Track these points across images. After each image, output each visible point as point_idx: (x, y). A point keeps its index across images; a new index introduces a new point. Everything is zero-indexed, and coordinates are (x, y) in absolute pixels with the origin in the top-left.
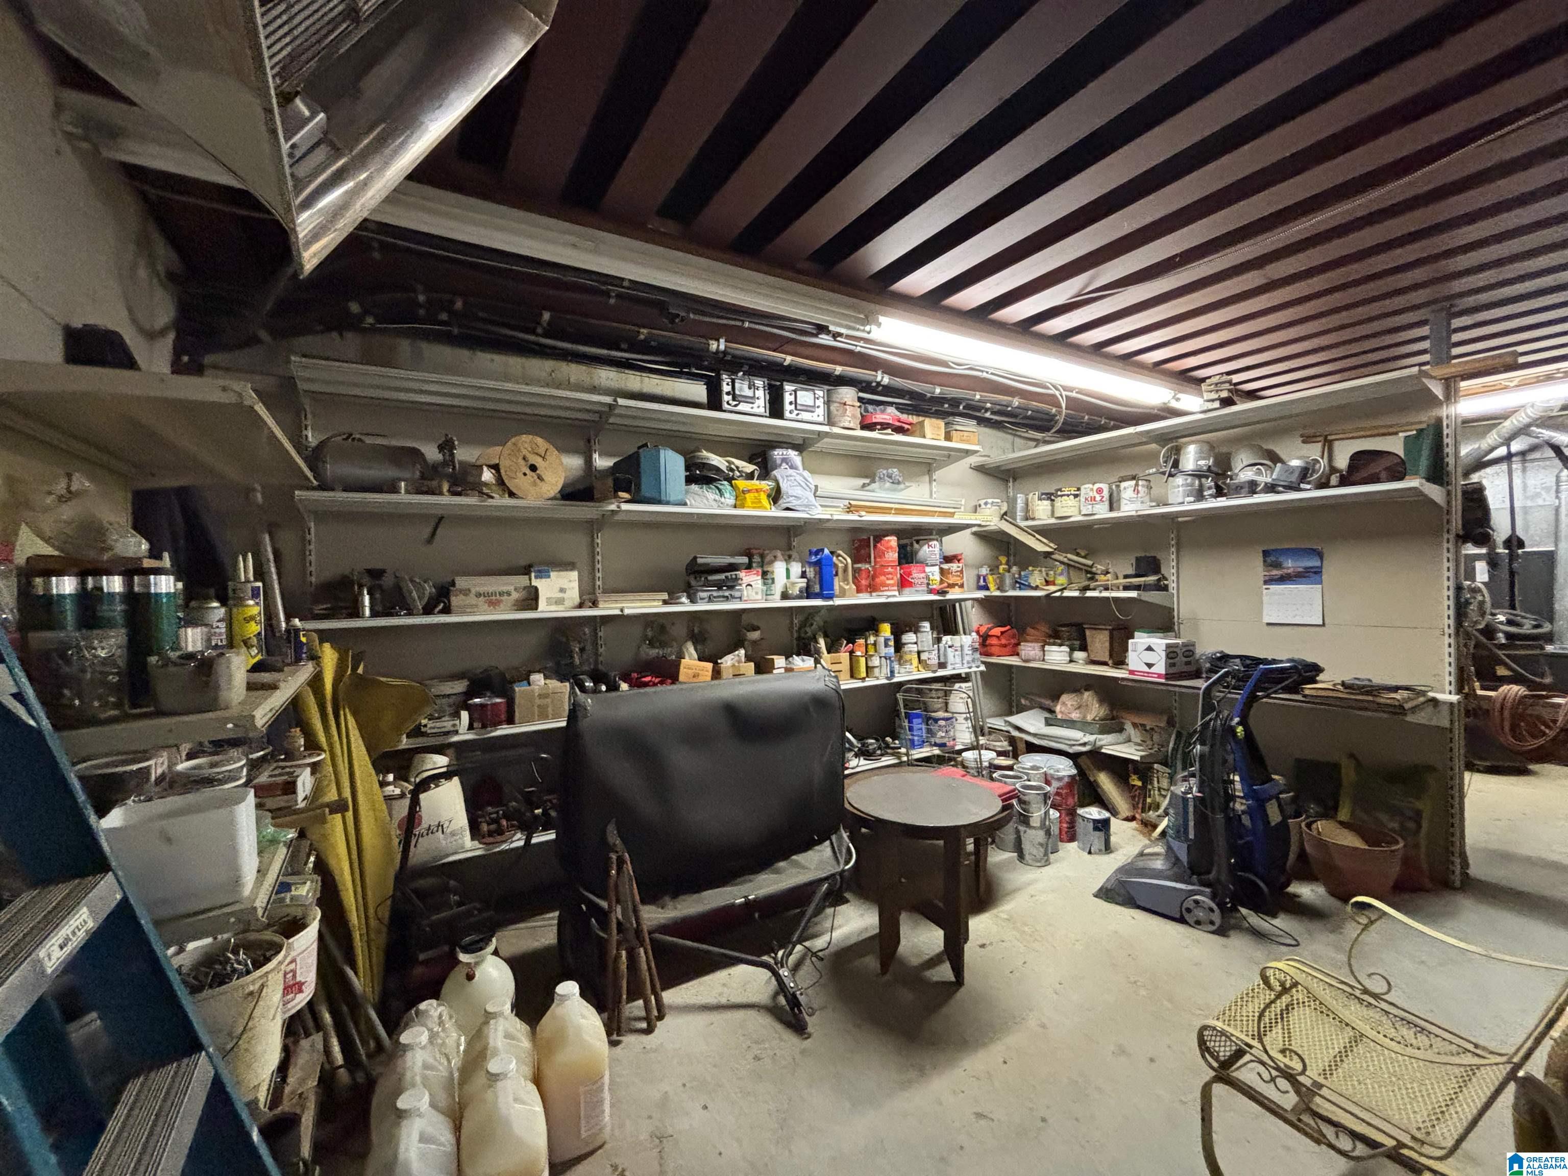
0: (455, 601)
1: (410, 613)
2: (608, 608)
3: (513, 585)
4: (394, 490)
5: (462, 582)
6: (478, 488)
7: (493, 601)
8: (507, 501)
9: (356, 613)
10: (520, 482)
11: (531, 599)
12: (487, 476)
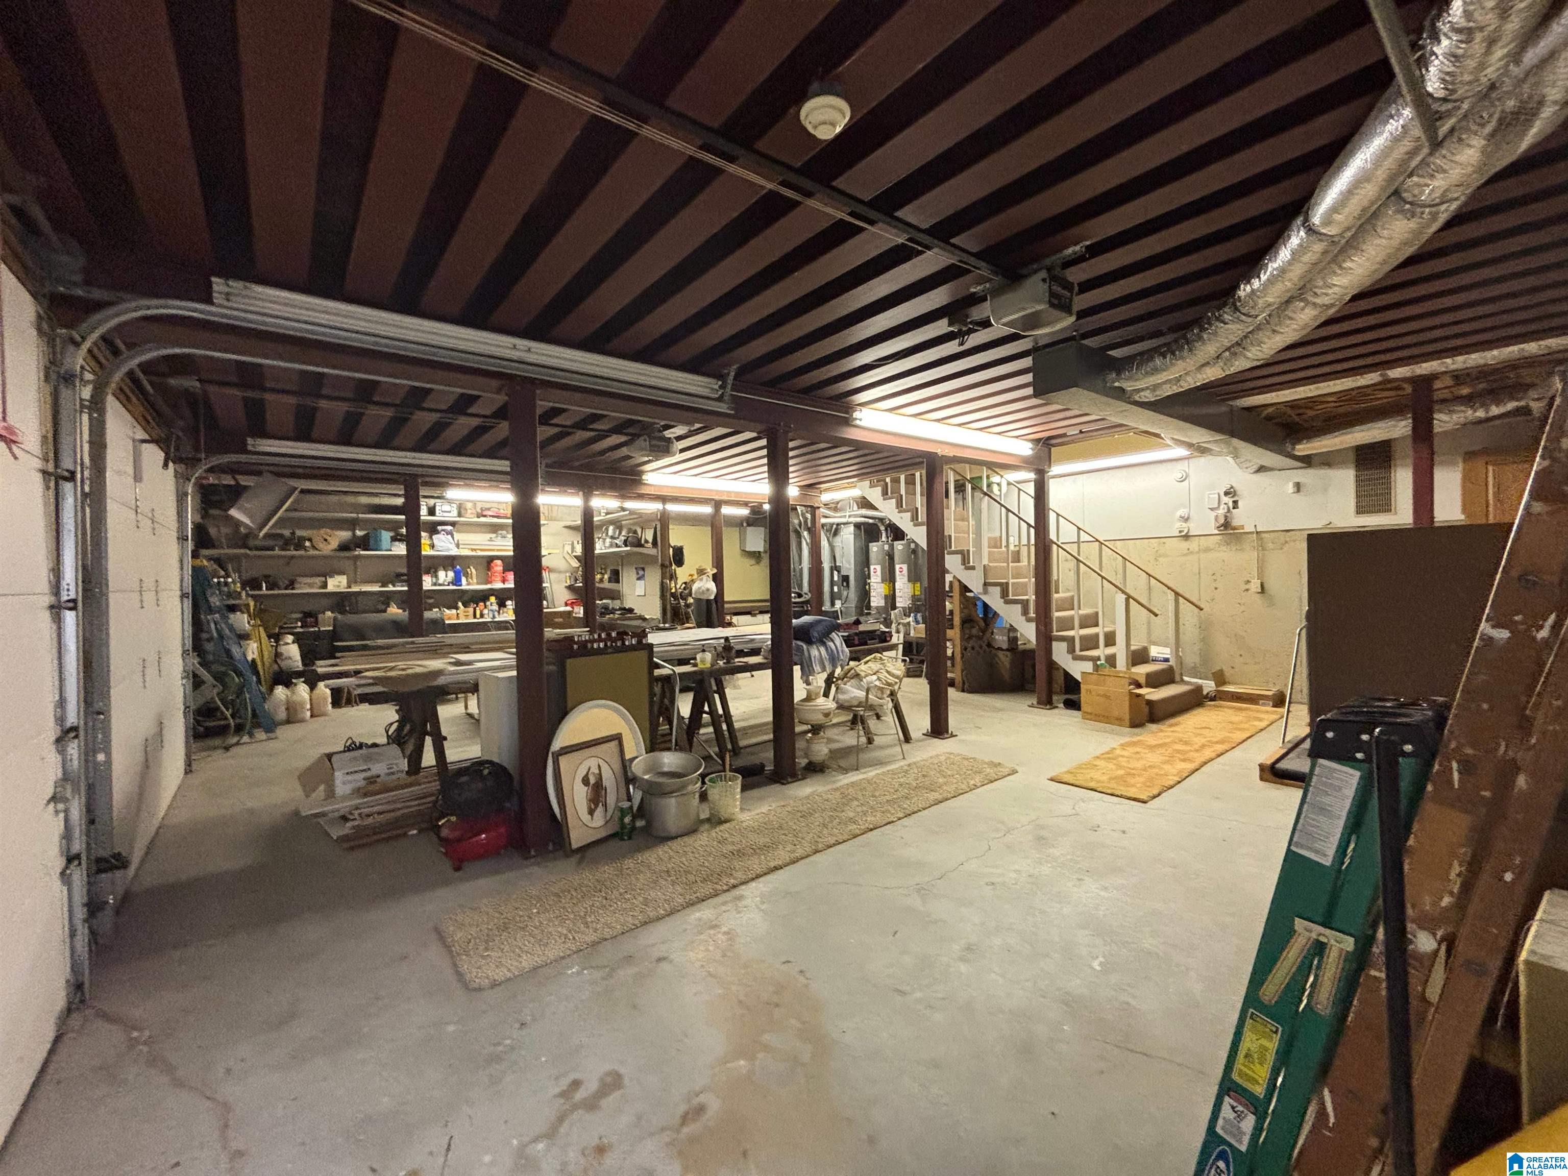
0: (296, 586)
1: (279, 589)
2: (355, 589)
3: (318, 580)
4: (273, 549)
5: (299, 579)
6: (305, 548)
7: (311, 585)
8: (317, 552)
9: (260, 589)
10: (321, 545)
11: (325, 586)
12: (307, 544)
